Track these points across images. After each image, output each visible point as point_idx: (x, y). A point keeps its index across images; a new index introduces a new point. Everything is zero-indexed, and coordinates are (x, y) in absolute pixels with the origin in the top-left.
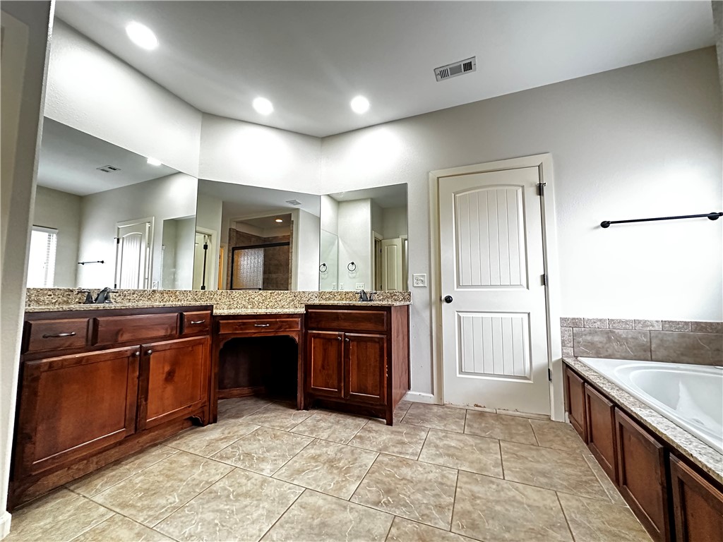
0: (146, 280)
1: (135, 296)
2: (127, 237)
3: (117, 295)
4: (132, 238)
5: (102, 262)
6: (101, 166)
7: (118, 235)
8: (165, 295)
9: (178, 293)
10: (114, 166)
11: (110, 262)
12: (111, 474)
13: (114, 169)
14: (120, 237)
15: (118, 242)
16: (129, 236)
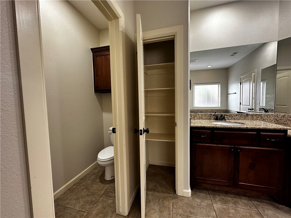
0: (253, 100)
1: (237, 117)
2: (244, 82)
3: (229, 116)
4: (246, 81)
5: (235, 93)
6: (231, 54)
7: (240, 81)
8: (254, 117)
9: (262, 115)
10: (235, 52)
11: (238, 92)
12: (223, 197)
13: (236, 53)
14: (241, 82)
15: (241, 84)
16: (245, 81)
